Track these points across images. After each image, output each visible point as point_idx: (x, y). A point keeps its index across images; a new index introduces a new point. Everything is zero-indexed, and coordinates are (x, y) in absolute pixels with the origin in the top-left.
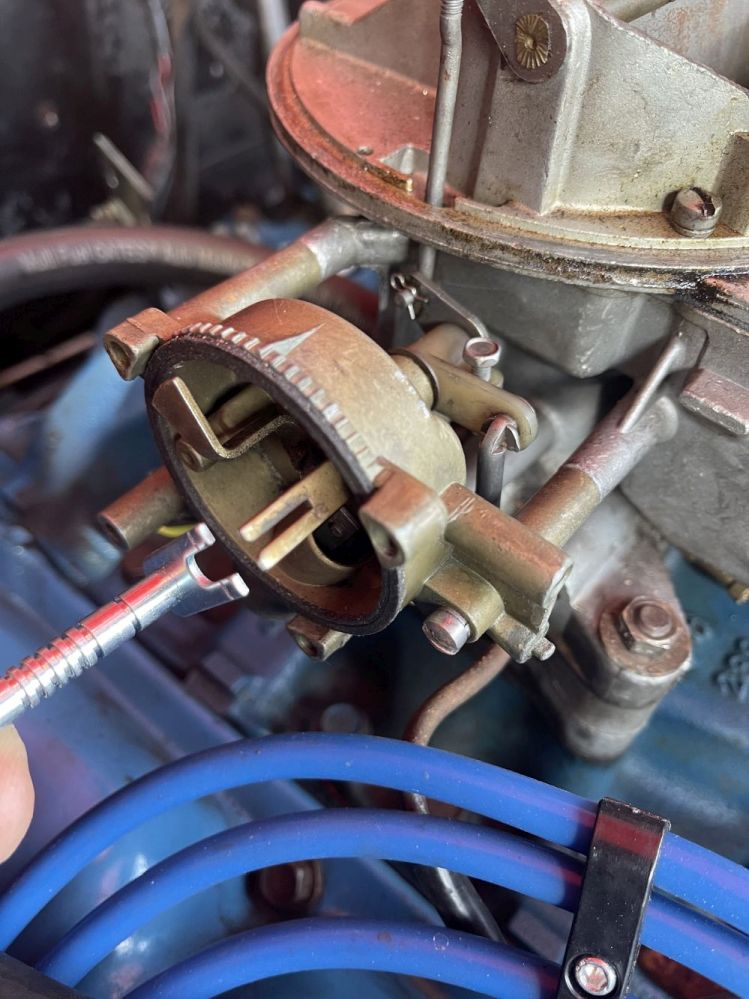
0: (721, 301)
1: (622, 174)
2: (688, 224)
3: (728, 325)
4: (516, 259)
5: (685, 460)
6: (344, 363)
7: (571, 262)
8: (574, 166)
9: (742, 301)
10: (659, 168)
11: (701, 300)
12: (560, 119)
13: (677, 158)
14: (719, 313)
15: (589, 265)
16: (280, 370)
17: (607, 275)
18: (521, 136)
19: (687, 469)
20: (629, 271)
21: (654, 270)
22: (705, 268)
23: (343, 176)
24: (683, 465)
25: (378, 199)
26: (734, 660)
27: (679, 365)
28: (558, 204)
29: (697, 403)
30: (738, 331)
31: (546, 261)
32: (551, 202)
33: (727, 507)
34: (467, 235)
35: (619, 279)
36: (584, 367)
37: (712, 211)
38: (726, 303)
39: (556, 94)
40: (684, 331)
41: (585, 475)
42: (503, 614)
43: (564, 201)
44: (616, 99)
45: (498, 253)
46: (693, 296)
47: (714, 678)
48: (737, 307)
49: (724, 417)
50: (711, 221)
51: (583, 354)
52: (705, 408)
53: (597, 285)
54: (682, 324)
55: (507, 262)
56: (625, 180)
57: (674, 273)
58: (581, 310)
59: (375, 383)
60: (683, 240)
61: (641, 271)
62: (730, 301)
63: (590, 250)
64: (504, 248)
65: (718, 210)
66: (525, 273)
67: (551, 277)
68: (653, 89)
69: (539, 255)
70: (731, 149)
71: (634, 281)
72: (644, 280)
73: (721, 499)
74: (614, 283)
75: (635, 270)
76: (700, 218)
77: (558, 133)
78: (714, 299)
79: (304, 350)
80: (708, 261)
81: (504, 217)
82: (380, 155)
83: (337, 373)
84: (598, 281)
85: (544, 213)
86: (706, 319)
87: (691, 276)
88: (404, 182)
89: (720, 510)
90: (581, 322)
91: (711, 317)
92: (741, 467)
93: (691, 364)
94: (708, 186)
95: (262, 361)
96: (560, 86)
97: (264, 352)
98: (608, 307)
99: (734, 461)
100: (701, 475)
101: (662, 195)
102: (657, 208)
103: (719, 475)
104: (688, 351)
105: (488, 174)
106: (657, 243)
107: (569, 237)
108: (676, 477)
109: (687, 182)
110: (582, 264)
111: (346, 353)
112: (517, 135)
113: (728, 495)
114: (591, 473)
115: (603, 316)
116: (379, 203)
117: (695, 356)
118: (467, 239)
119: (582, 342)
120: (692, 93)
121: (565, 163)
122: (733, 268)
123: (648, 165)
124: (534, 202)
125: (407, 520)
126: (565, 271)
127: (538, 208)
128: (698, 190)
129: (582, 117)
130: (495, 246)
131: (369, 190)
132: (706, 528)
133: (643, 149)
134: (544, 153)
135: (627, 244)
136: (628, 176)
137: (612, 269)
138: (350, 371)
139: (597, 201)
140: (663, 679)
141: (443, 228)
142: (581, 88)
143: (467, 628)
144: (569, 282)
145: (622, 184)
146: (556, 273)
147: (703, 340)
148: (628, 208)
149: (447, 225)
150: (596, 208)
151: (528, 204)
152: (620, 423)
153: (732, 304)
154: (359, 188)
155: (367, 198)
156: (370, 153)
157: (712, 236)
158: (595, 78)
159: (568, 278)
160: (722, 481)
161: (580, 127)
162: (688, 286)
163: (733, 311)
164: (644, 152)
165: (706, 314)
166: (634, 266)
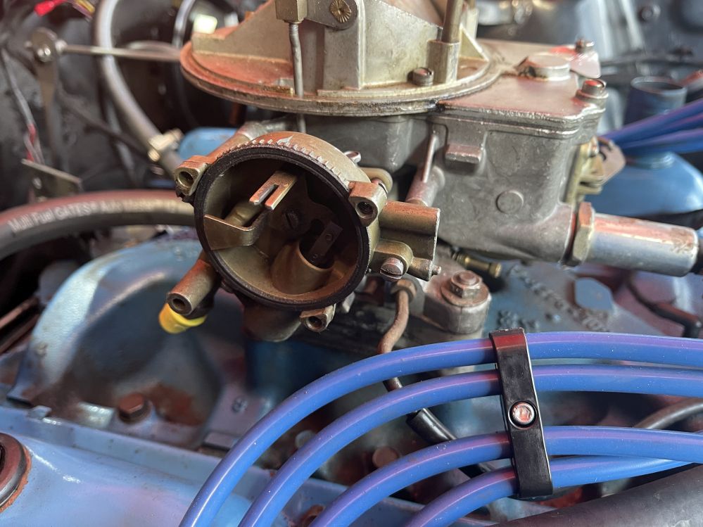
0: (448, 109)
1: (388, 65)
2: (423, 81)
3: (455, 119)
4: (356, 109)
5: (453, 196)
6: (312, 145)
7: (382, 104)
8: (367, 67)
9: (457, 106)
10: (402, 61)
11: (440, 112)
12: (359, 43)
13: (408, 56)
14: (449, 115)
15: (389, 104)
16: (290, 147)
17: (398, 107)
18: (342, 55)
19: (455, 201)
20: (407, 103)
21: (417, 101)
22: (437, 97)
23: (257, 94)
24: (453, 200)
25: (279, 98)
26: (502, 320)
27: (437, 147)
28: (364, 84)
29: (453, 155)
30: (459, 120)
31: (370, 107)
32: (362, 84)
33: (479, 212)
34: (330, 103)
35: (403, 109)
36: (394, 164)
37: (431, 75)
38: (451, 109)
39: (356, 32)
40: (435, 129)
42: (413, 257)
43: (366, 82)
44: (380, 32)
45: (347, 108)
46: (435, 111)
48: (456, 109)
49: (468, 157)
50: (431, 78)
51: (392, 156)
52: (459, 156)
53: (395, 114)
54: (433, 127)
55: (352, 112)
56: (390, 69)
57: (426, 101)
58: (387, 133)
60: (423, 88)
61: (412, 103)
62: (452, 107)
63: (388, 99)
64: (349, 105)
65: (433, 74)
66: (361, 115)
67: (374, 114)
68: (393, 25)
69: (366, 105)
70: (429, 48)
71: (410, 108)
72: (414, 106)
73: (475, 209)
74: (402, 111)
75: (409, 102)
76: (427, 77)
77: (359, 49)
78: (445, 109)
81: (343, 94)
82: (270, 83)
83: (311, 148)
84: (394, 112)
85: (360, 88)
86: (444, 120)
87: (432, 102)
88: (289, 90)
89: (476, 216)
90: (388, 139)
91: (446, 118)
92: (479, 188)
93: (443, 144)
94: (425, 65)
95: (279, 146)
96: (357, 27)
97: (278, 143)
98: (399, 128)
99: (476, 186)
100: (462, 201)
101: (406, 74)
102: (405, 80)
103: (470, 197)
104: (440, 138)
105: (329, 77)
106: (411, 92)
107: (375, 96)
108: (450, 208)
110: (386, 104)
111: (311, 142)
112: (340, 55)
113: (478, 206)
115: (398, 133)
116: (280, 100)
117: (443, 140)
118: (331, 105)
119: (391, 150)
120: (408, 25)
121: (364, 64)
122: (447, 95)
123: (398, 60)
124: (355, 85)
126: (380, 109)
127: (357, 86)
128: (421, 68)
129: (367, 42)
130: (345, 105)
131: (273, 96)
132: (472, 229)
133: (394, 53)
134: (355, 59)
135: (401, 94)
136: (391, 66)
137: (400, 104)
139: (381, 80)
140: (482, 306)
141: (318, 103)
142: (364, 30)
143: (402, 264)
144: (382, 115)
145: (389, 71)
146: (375, 111)
147: (445, 131)
148: (394, 81)
149: (319, 101)
150: (381, 83)
151: (352, 85)
152: (422, 178)
153: (453, 109)
154: (267, 97)
155: (274, 100)
156: (265, 83)
157: (433, 85)
158: (369, 24)
159: (382, 112)
160: (473, 200)
161: (367, 47)
162: (432, 106)
163: (454, 112)
164: (395, 55)
165: (443, 118)
166: (408, 100)
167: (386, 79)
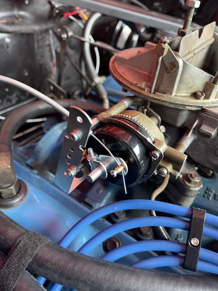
0: (206, 111)
1: (187, 88)
2: (199, 97)
3: (208, 116)
5: (199, 143)
6: (145, 121)
7: (179, 104)
8: (178, 87)
9: (210, 111)
10: (193, 88)
11: (202, 111)
12: (177, 79)
13: (196, 86)
14: (206, 114)
21: (194, 106)
23: (133, 88)
25: (140, 93)
27: (198, 124)
29: (202, 130)
31: (174, 104)
32: (174, 94)
33: (208, 152)
35: (188, 108)
36: (179, 125)
37: (203, 95)
38: (207, 112)
39: (177, 75)
41: (183, 144)
42: (172, 169)
43: (176, 93)
44: (187, 76)
45: (165, 103)
47: (204, 196)
48: (209, 112)
49: (208, 133)
50: (203, 97)
51: (179, 122)
52: (205, 131)
53: (183, 109)
54: (198, 116)
55: (167, 104)
56: (187, 90)
57: (197, 106)
58: (179, 114)
59: (151, 124)
60: (198, 100)
61: (191, 106)
62: (208, 111)
63: (182, 102)
64: (166, 102)
65: (204, 95)
66: (170, 106)
68: (193, 74)
70: (205, 84)
71: (190, 108)
72: (192, 108)
73: (206, 151)
76: (201, 96)
77: (176, 81)
79: (138, 118)
80: (203, 104)
81: (165, 96)
82: (139, 84)
83: (144, 122)
84: (184, 108)
86: (203, 115)
87: (200, 107)
88: (145, 89)
89: (206, 153)
90: (179, 116)
92: (210, 144)
93: (200, 124)
94: (201, 91)
95: (133, 120)
96: (177, 73)
97: (133, 118)
98: (184, 113)
99: (209, 142)
100: (202, 146)
101: (193, 92)
103: (206, 146)
104: (199, 121)
106: (193, 101)
107: (178, 100)
108: (197, 147)
109: (198, 90)
110: (181, 105)
112: (168, 81)
113: (208, 150)
114: (184, 144)
115: (183, 115)
117: (201, 122)
118: (159, 100)
119: (179, 120)
120: (200, 75)
122: (208, 105)
123: (191, 87)
124: (171, 94)
125: (161, 147)
126: (178, 106)
128: (200, 92)
129: (180, 78)
130: (164, 101)
131: (138, 91)
132: (203, 158)
133: (191, 84)
134: (174, 85)
135: (188, 101)
137: (186, 105)
138: (146, 122)
139: (182, 93)
140: (197, 189)
143: (167, 171)
144: (178, 108)
146: (176, 106)
147: (202, 119)
148: (188, 95)
149: (155, 97)
150: (182, 95)
152: (188, 135)
154: (136, 91)
155: (138, 93)
156: (137, 84)
157: (203, 100)
158: (183, 72)
161: (180, 80)
162: (200, 109)
163: (209, 113)
164: (191, 85)
165: (203, 114)
166: (190, 105)
167: (184, 93)
